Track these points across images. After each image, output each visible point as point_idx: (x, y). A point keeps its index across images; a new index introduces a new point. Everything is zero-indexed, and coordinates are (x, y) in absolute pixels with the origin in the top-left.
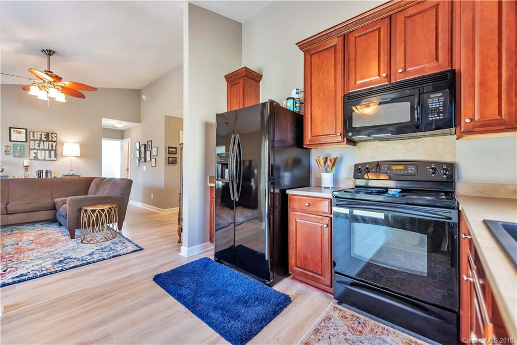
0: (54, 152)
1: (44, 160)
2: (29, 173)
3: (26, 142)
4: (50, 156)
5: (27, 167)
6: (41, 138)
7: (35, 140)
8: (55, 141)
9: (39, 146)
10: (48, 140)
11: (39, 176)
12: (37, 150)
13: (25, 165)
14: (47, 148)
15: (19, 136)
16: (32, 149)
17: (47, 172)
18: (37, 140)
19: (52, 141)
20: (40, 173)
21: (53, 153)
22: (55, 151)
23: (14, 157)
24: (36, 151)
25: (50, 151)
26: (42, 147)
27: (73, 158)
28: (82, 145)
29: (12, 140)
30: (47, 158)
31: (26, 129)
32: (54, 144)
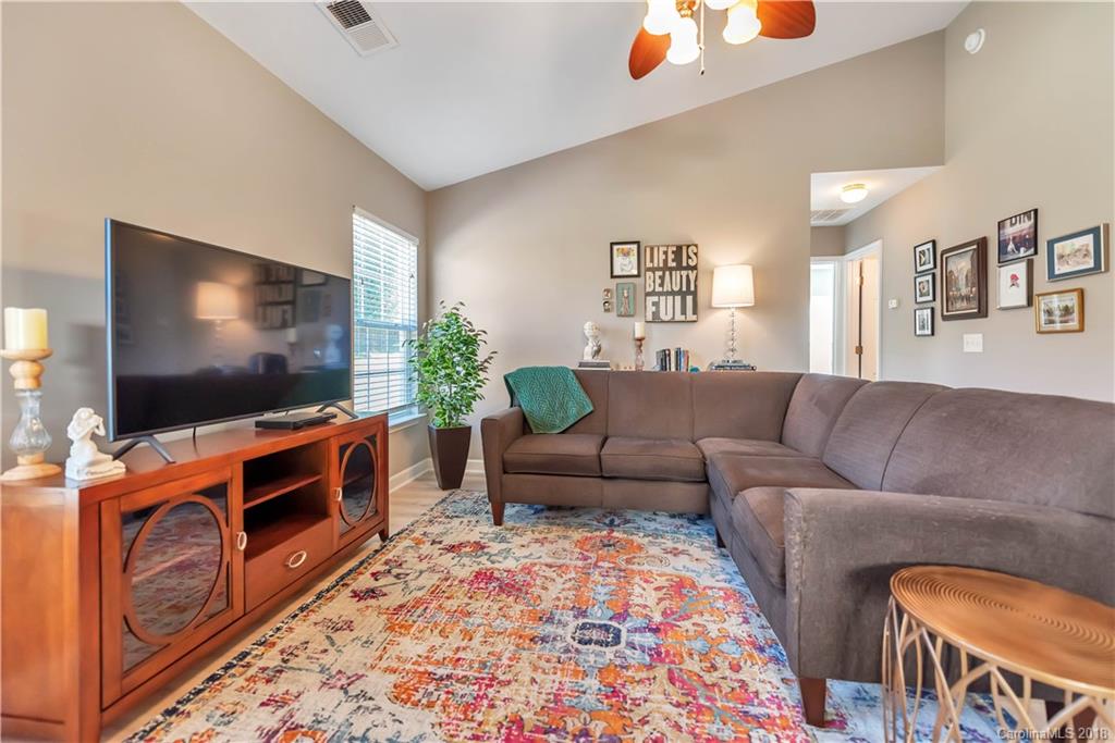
0: (691, 297)
1: (672, 321)
2: (643, 357)
3: (638, 276)
4: (684, 312)
5: (640, 340)
6: (666, 261)
7: (653, 270)
8: (695, 268)
9: (662, 285)
10: (680, 267)
11: (664, 368)
12: (660, 294)
13: (638, 335)
14: (676, 289)
15: (626, 264)
16: (648, 294)
17: (678, 353)
18: (658, 269)
19: (689, 268)
20: (664, 356)
21: (689, 299)
22: (695, 294)
23: (619, 316)
24: (655, 299)
25: (683, 294)
26: (667, 287)
27: (737, 313)
28: (759, 273)
29: (615, 273)
30: (679, 317)
31: (638, 243)
32: (692, 276)
